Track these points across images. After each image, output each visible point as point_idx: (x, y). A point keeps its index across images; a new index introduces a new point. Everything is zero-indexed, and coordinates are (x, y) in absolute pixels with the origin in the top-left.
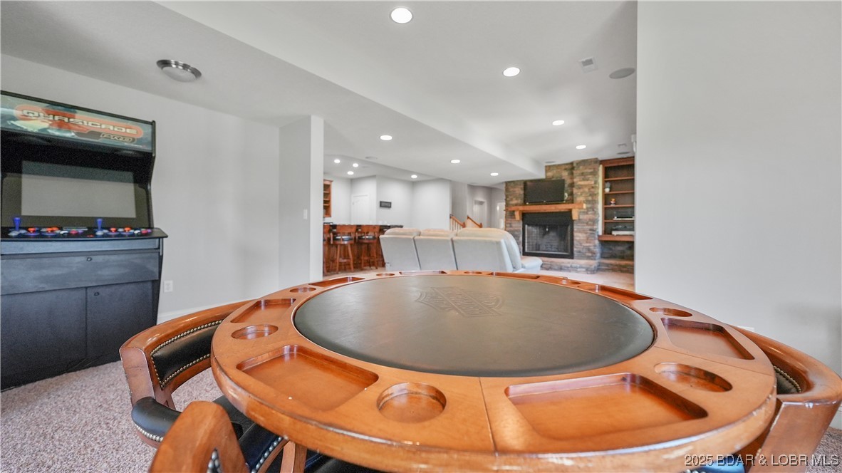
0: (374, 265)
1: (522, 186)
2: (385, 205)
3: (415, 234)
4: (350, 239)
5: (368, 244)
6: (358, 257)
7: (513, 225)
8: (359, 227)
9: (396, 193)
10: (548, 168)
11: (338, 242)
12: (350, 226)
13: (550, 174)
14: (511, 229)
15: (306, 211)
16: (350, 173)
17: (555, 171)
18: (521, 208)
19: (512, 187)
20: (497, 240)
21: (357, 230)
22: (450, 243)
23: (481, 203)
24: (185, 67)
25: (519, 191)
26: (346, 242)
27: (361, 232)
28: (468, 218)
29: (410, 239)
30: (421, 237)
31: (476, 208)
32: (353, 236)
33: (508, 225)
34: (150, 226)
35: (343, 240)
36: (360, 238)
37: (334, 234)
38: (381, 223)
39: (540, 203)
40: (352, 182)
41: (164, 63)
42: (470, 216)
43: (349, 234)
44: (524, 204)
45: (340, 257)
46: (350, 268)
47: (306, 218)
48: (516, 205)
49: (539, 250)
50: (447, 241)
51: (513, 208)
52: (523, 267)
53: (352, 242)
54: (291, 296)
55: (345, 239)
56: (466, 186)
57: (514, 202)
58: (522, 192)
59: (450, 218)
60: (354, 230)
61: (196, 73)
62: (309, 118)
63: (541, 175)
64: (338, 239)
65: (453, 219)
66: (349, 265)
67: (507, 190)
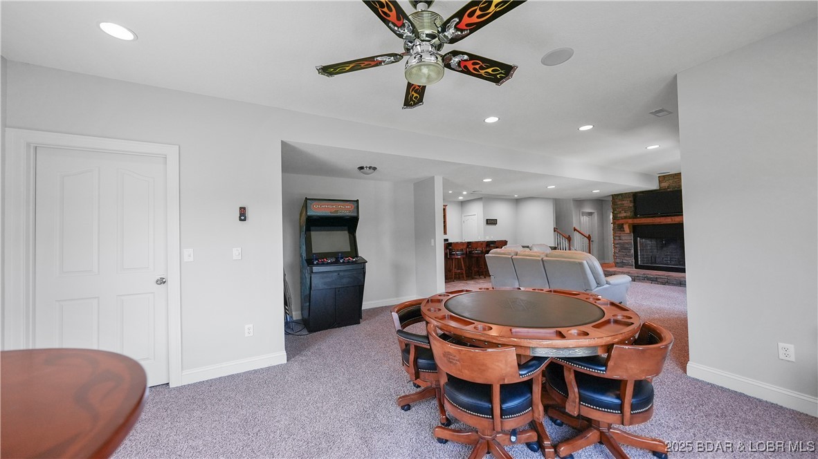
0: (483, 275)
1: (631, 199)
2: (491, 222)
3: (513, 254)
4: (462, 254)
5: (477, 258)
6: (469, 269)
7: (623, 238)
8: (469, 243)
9: (501, 211)
10: (662, 178)
11: (453, 257)
12: (462, 244)
13: (665, 184)
14: (620, 241)
15: (433, 240)
16: (461, 198)
17: (671, 181)
18: (630, 221)
19: (620, 200)
20: (580, 261)
21: (468, 246)
22: (541, 262)
23: (590, 214)
24: (370, 168)
25: (628, 203)
26: (459, 257)
27: (471, 248)
28: (575, 230)
29: (509, 258)
30: (518, 257)
31: (585, 219)
32: (464, 252)
33: (617, 238)
34: (357, 256)
35: (457, 255)
36: (470, 252)
37: (450, 250)
38: (488, 239)
39: (654, 215)
40: (463, 204)
41: (361, 168)
42: (578, 228)
43: (462, 250)
44: (635, 216)
45: (455, 268)
46: (463, 277)
47: (433, 244)
48: (625, 218)
49: (655, 263)
50: (539, 260)
51: (621, 221)
52: (608, 283)
53: (464, 256)
54: (440, 298)
55: (458, 254)
56: (572, 201)
57: (624, 214)
58: (631, 205)
59: (555, 231)
60: (465, 247)
61: (375, 169)
62: (433, 178)
63: (653, 186)
64: (453, 254)
65: (558, 232)
66: (462, 274)
67: (614, 203)
